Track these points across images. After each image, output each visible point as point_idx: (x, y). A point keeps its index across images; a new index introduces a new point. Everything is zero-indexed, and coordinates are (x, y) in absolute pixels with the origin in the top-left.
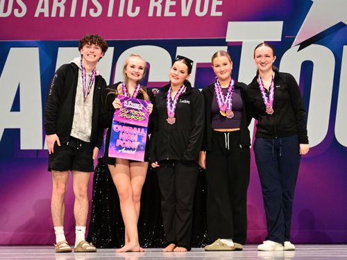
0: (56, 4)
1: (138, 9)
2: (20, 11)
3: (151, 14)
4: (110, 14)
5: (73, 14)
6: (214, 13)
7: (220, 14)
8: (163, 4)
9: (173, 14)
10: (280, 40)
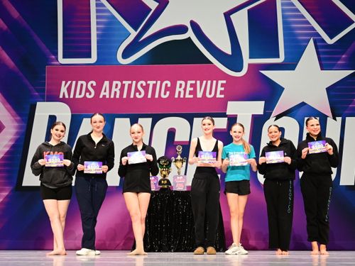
0: (114, 89)
1: (168, 93)
2: (90, 94)
3: (176, 96)
4: (149, 96)
5: (125, 96)
6: (218, 96)
7: (222, 96)
8: (185, 90)
9: (192, 96)
10: (262, 114)
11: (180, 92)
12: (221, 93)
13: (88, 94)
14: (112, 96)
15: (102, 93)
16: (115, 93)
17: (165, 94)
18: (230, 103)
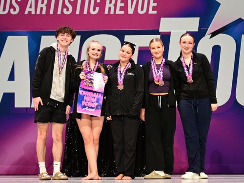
0: (40, 5)
1: (97, 9)
2: (15, 10)
3: (106, 12)
4: (78, 12)
6: (151, 12)
7: (155, 12)
8: (115, 5)
9: (122, 12)
10: (197, 31)
11: (110, 8)
12: (154, 8)
13: (12, 10)
14: (38, 13)
15: (28, 10)
16: (42, 9)
17: (94, 10)
18: (163, 20)
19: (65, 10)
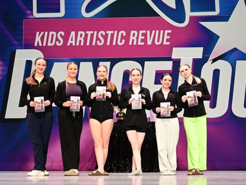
0: (79, 38)
1: (123, 41)
2: (60, 42)
3: (130, 44)
4: (108, 44)
5: (88, 44)
6: (165, 43)
7: (168, 43)
8: (137, 38)
9: (143, 44)
10: (201, 58)
11: (133, 40)
12: (168, 40)
13: (57, 42)
14: (78, 44)
15: (70, 42)
16: (80, 41)
17: (121, 42)
18: (175, 49)
19: (98, 42)
